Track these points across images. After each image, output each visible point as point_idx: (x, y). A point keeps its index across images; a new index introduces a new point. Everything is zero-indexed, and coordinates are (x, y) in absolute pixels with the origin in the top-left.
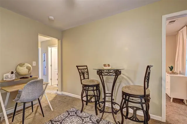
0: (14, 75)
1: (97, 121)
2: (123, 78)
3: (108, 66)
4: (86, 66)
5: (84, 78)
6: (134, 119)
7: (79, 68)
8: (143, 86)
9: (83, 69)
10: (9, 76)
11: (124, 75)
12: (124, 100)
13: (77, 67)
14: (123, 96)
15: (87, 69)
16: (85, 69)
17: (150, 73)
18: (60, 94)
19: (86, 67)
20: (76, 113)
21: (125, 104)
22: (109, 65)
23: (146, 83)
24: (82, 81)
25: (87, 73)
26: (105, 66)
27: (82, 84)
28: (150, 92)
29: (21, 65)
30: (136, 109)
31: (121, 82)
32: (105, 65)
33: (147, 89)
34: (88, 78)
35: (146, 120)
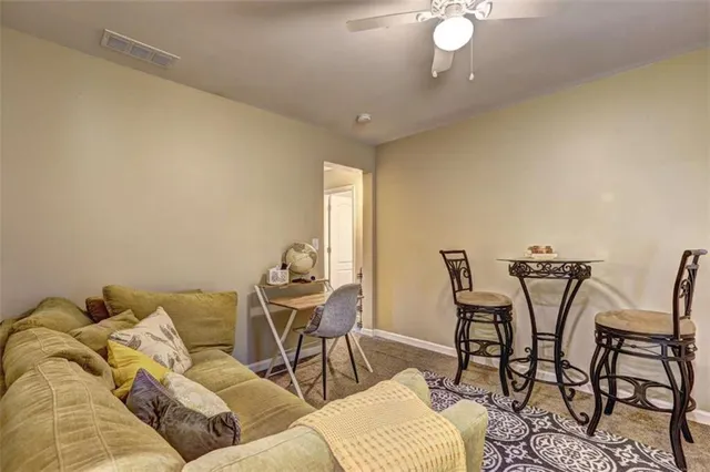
0: (287, 271)
1: (513, 405)
2: (593, 290)
3: (547, 252)
4: (463, 252)
5: (461, 289)
6: (639, 403)
7: (448, 256)
8: (672, 312)
9: (456, 261)
10: (279, 275)
11: (596, 279)
12: (603, 350)
13: (442, 253)
14: (598, 340)
15: (466, 259)
16: (461, 260)
17: (694, 274)
18: (371, 335)
19: (461, 256)
20: (441, 384)
21: (604, 368)
22: (549, 250)
23: (682, 302)
24: (458, 294)
25: (467, 274)
26: (537, 252)
27: (456, 302)
28: (694, 329)
29: (298, 247)
30: (644, 385)
31: (585, 303)
32: (535, 250)
33: (682, 318)
34: (471, 289)
35: (678, 408)
